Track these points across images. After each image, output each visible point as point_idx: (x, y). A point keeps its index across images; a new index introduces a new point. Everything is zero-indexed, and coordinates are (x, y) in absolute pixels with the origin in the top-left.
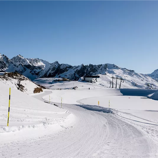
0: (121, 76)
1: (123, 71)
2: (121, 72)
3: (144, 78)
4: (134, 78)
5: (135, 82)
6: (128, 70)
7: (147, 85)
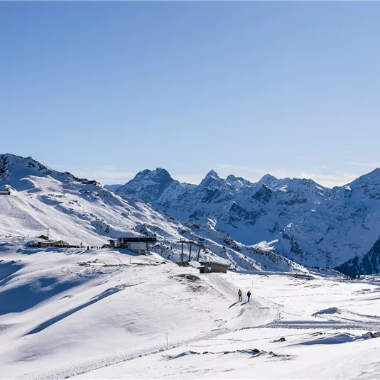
0: (58, 199)
1: (60, 183)
2: (56, 187)
3: (130, 207)
4: (101, 208)
5: (105, 222)
6: (76, 179)
7: (141, 231)
